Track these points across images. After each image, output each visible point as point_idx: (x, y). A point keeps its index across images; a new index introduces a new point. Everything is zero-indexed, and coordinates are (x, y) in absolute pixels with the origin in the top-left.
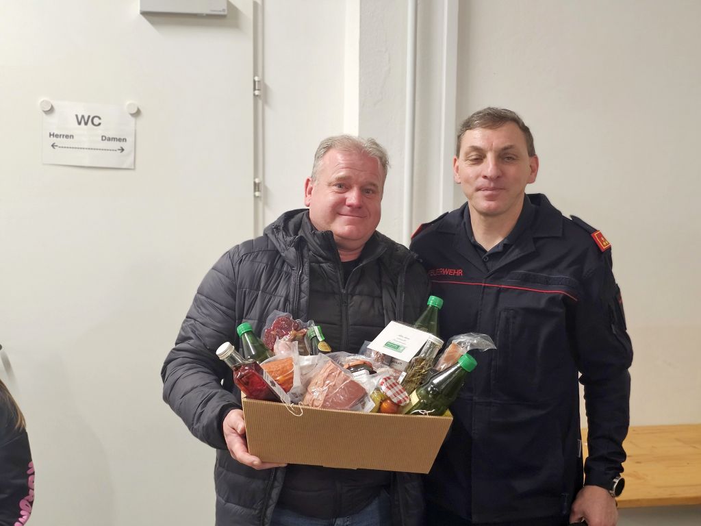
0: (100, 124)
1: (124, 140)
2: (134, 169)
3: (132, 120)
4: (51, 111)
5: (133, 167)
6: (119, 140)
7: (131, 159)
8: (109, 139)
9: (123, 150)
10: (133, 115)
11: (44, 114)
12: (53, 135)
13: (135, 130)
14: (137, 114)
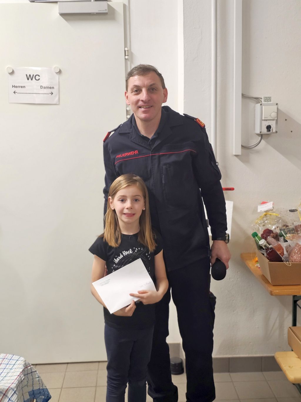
0: (39, 79)
1: (53, 88)
2: (59, 104)
3: (57, 76)
4: (12, 73)
5: (58, 103)
6: (50, 88)
7: (57, 98)
8: (45, 88)
9: (52, 93)
10: (57, 73)
11: (9, 75)
12: (14, 86)
13: (59, 82)
14: (60, 72)
